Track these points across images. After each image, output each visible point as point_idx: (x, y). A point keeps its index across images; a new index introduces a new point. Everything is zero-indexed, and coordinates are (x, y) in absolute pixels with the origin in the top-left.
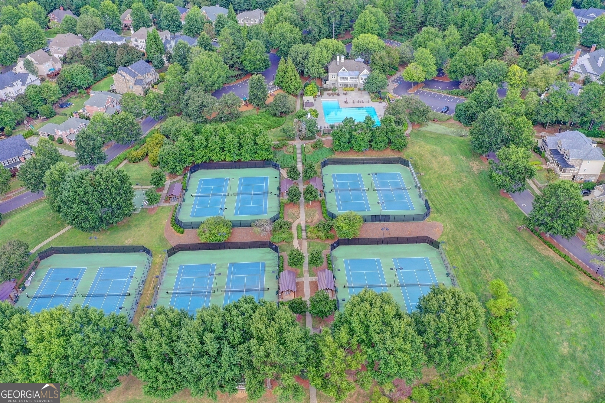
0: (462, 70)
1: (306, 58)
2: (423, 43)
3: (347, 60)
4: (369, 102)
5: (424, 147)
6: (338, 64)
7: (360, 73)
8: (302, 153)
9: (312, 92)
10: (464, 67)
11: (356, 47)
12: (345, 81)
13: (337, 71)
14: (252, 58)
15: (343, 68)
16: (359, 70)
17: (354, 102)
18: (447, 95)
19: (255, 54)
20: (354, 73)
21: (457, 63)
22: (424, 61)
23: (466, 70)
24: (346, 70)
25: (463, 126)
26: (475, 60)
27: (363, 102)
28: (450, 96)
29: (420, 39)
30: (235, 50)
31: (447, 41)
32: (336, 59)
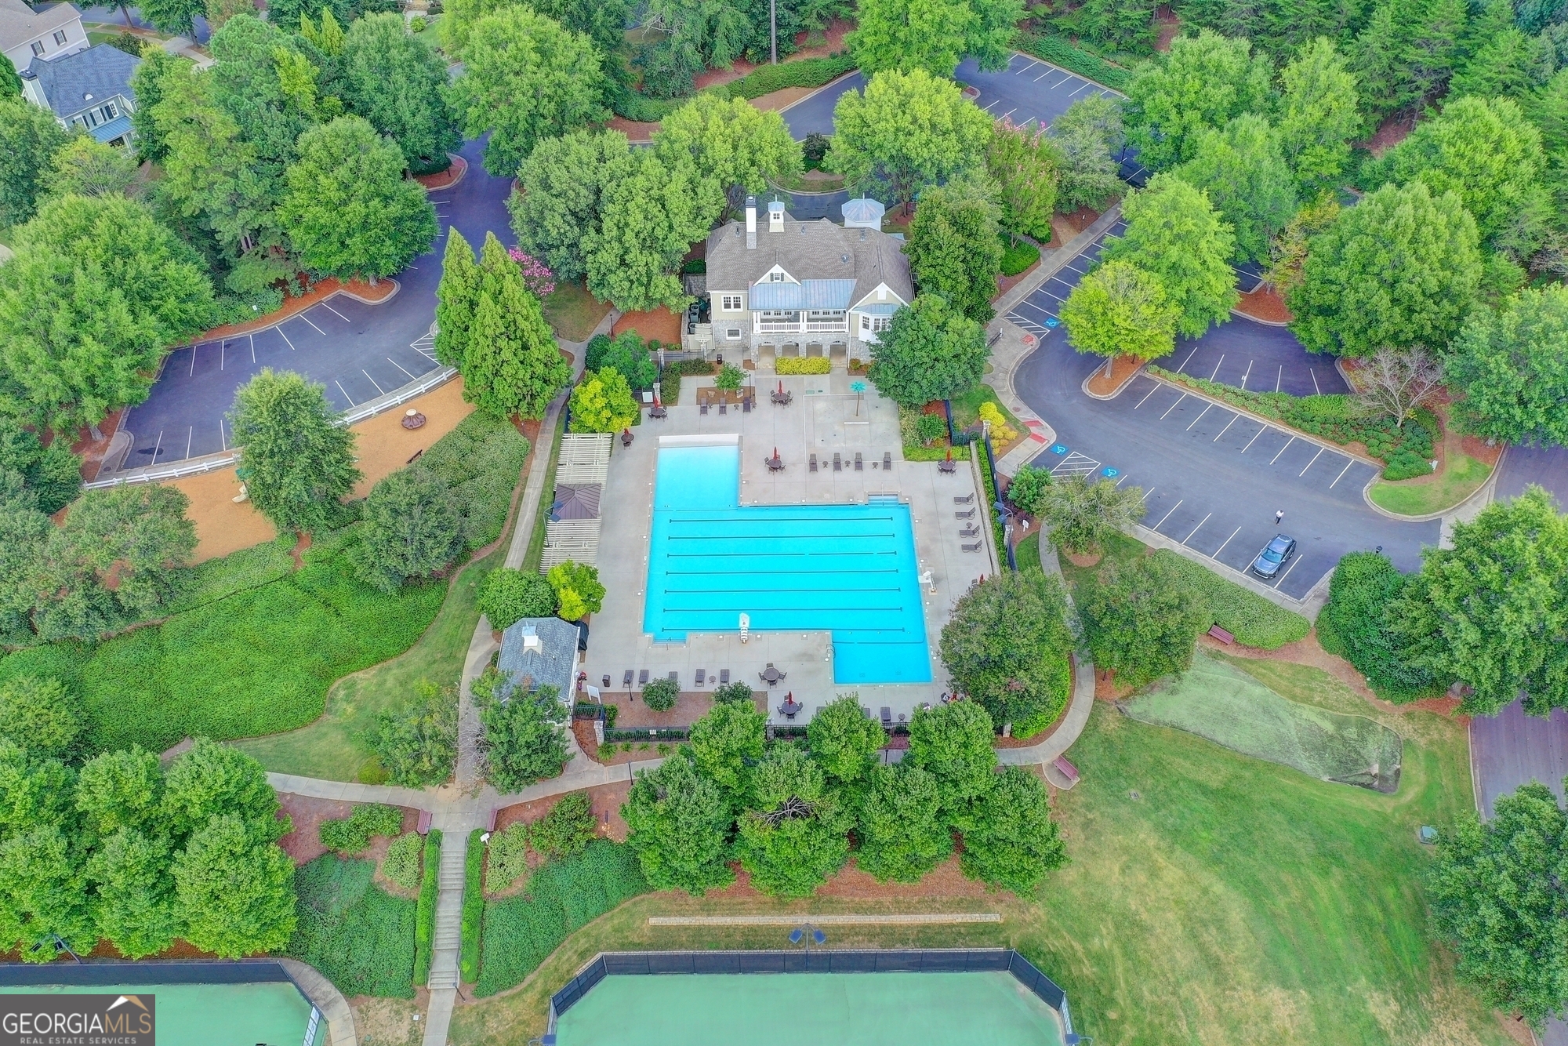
0: (1372, 320)
1: (589, 216)
2: (1173, 115)
3: (798, 225)
4: (887, 464)
5: (1154, 873)
6: (752, 244)
7: (856, 297)
8: (467, 895)
9: (606, 413)
10: (1382, 300)
11: (852, 141)
12: (786, 328)
13: (745, 278)
14: (325, 217)
15: (777, 269)
16: (854, 273)
17: (813, 466)
18: (1282, 428)
19: (335, 196)
20: (830, 292)
21: (1343, 276)
22: (1174, 253)
23: (1390, 318)
24: (789, 277)
25: (1370, 696)
26: (1445, 264)
27: (859, 465)
28: (1295, 434)
29: (1160, 96)
30: (245, 174)
31: (1292, 122)
32: (742, 219)
